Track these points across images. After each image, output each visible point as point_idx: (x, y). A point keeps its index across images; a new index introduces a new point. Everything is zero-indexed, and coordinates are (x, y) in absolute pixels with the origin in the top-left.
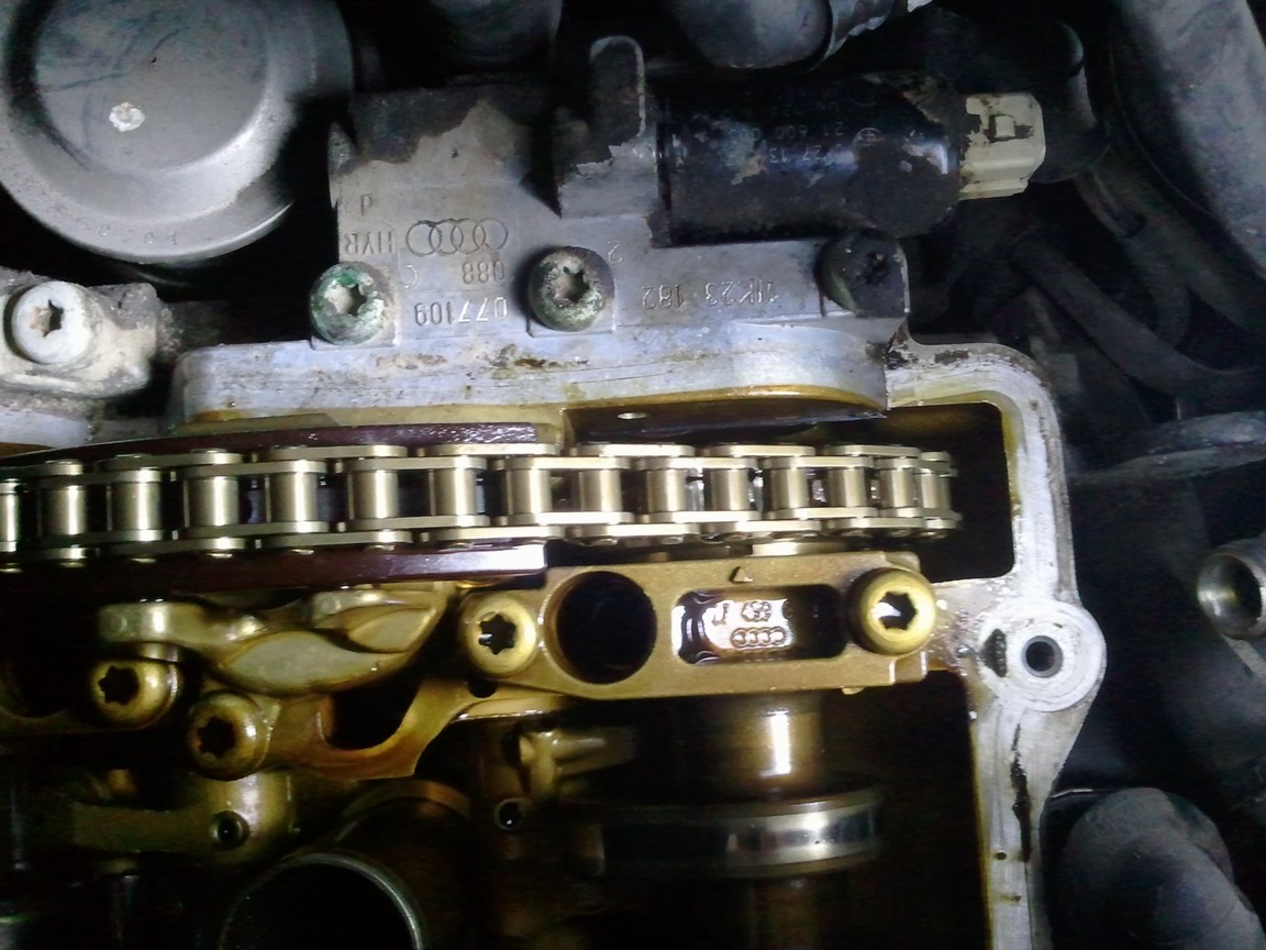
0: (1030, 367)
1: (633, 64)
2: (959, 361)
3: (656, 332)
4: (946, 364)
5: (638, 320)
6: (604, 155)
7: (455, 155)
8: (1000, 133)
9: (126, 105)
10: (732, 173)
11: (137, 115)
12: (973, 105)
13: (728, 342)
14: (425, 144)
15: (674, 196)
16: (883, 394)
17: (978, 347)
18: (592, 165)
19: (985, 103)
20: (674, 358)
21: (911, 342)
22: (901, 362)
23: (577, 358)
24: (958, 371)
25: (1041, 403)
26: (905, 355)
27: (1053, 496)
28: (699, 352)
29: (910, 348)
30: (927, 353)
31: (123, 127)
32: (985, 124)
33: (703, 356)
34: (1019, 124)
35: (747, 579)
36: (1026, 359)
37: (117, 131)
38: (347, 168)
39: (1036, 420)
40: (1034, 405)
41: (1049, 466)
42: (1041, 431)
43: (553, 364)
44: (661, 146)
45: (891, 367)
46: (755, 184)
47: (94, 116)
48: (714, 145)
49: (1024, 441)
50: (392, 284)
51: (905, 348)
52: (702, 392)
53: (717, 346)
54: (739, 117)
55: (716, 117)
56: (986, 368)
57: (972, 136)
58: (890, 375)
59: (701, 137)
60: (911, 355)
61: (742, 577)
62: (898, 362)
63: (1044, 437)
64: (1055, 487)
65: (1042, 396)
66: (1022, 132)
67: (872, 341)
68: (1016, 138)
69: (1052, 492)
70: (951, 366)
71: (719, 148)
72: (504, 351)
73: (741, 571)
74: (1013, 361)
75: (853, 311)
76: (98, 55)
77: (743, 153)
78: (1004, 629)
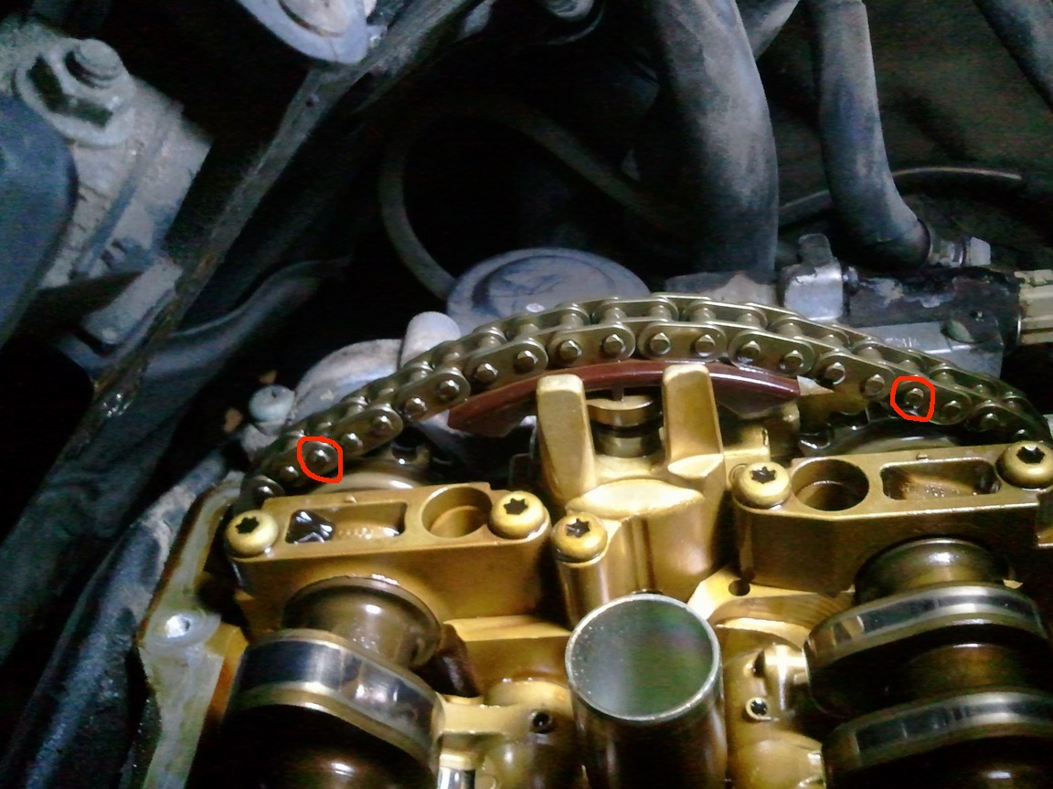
6: (812, 272)
9: (535, 304)
10: (883, 298)
12: (1019, 274)
18: (806, 277)
19: (1025, 273)
32: (1028, 281)
35: (926, 456)
57: (1022, 285)
61: (923, 455)
68: (1049, 284)
71: (875, 287)
75: (969, 343)
76: (522, 287)
77: (889, 290)
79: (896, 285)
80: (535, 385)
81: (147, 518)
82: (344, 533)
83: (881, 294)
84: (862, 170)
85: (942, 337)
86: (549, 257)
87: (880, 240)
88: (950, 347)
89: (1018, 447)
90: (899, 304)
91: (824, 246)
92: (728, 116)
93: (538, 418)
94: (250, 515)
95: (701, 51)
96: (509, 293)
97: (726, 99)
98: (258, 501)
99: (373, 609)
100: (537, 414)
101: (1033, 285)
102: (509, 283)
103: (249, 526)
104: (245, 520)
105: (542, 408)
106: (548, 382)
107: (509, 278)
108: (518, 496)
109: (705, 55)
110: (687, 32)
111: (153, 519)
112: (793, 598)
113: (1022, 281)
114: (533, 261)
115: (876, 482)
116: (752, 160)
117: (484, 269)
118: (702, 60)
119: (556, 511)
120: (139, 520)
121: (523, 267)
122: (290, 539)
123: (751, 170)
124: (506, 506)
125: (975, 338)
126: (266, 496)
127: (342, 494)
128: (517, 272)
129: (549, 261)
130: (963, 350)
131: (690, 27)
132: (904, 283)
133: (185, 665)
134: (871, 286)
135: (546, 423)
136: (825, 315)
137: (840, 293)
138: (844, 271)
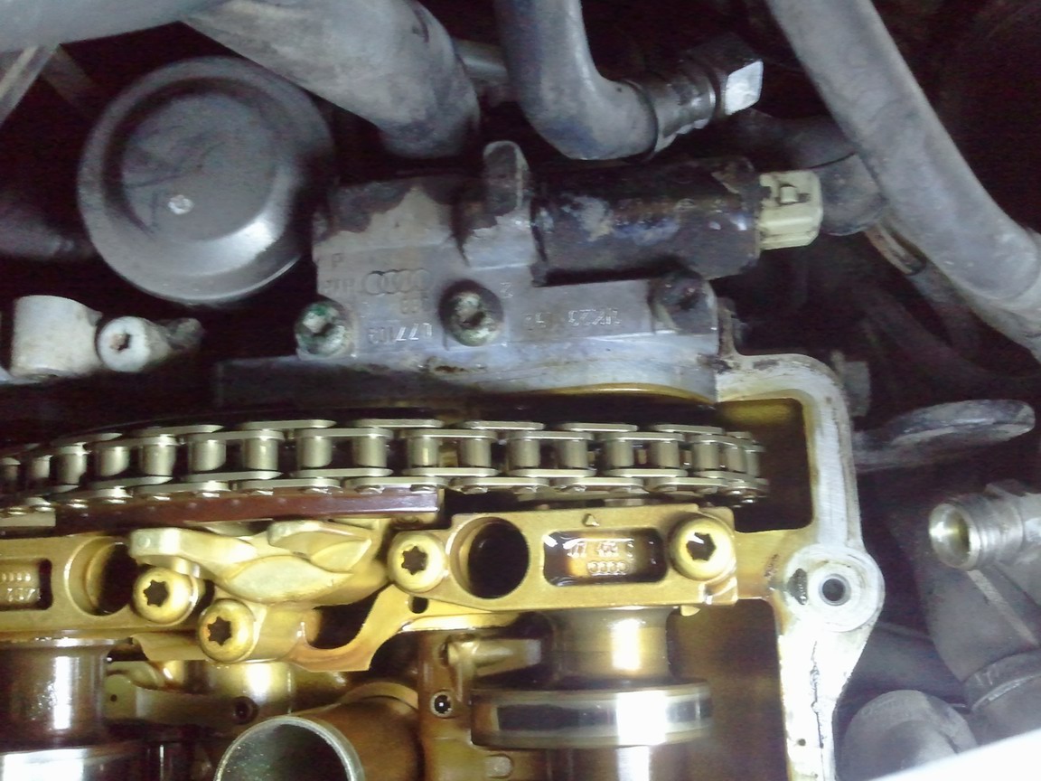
0: (826, 371)
1: (513, 159)
2: (771, 368)
3: (535, 347)
4: (761, 369)
5: (520, 339)
6: (492, 223)
7: (397, 226)
8: (785, 200)
9: (180, 196)
10: (588, 233)
11: (188, 203)
12: (766, 180)
13: (585, 353)
14: (376, 218)
15: (548, 251)
16: (713, 391)
17: (787, 357)
18: (486, 229)
19: (775, 178)
20: (547, 364)
21: (735, 354)
22: (726, 368)
23: (479, 366)
24: (770, 375)
25: (834, 399)
26: (730, 363)
27: (843, 468)
28: (565, 360)
29: (735, 358)
30: (747, 361)
31: (178, 211)
32: (774, 193)
33: (568, 363)
34: (801, 192)
35: (594, 524)
36: (823, 366)
37: (173, 214)
38: (325, 237)
39: (830, 410)
40: (829, 400)
41: (840, 445)
42: (834, 419)
43: (462, 370)
44: (533, 217)
45: (720, 372)
46: (606, 241)
47: (157, 204)
48: (575, 214)
49: (820, 426)
50: (352, 315)
51: (731, 358)
52: (566, 388)
53: (578, 356)
54: (594, 195)
55: (577, 194)
56: (792, 373)
57: (766, 202)
58: (719, 378)
59: (567, 209)
60: (735, 364)
61: (591, 521)
62: (725, 368)
63: (836, 423)
64: (845, 461)
65: (835, 392)
66: (803, 198)
67: (704, 353)
68: (800, 202)
69: (842, 465)
70: (765, 371)
71: (580, 216)
72: (428, 361)
73: (590, 517)
74: (812, 367)
75: (671, 328)
76: (162, 163)
77: (597, 221)
78: (805, 568)
79: (606, 213)
85: (648, 312)
88: (653, 330)
90: (608, 242)
96: (149, 175)
101: (779, 203)
102: (148, 156)
107: (146, 145)
113: (767, 193)
115: (537, 558)
121: (163, 119)
124: (146, 592)
128: (155, 131)
130: (669, 334)
132: (616, 210)
136: (514, 262)
137: (530, 245)
138: (533, 215)
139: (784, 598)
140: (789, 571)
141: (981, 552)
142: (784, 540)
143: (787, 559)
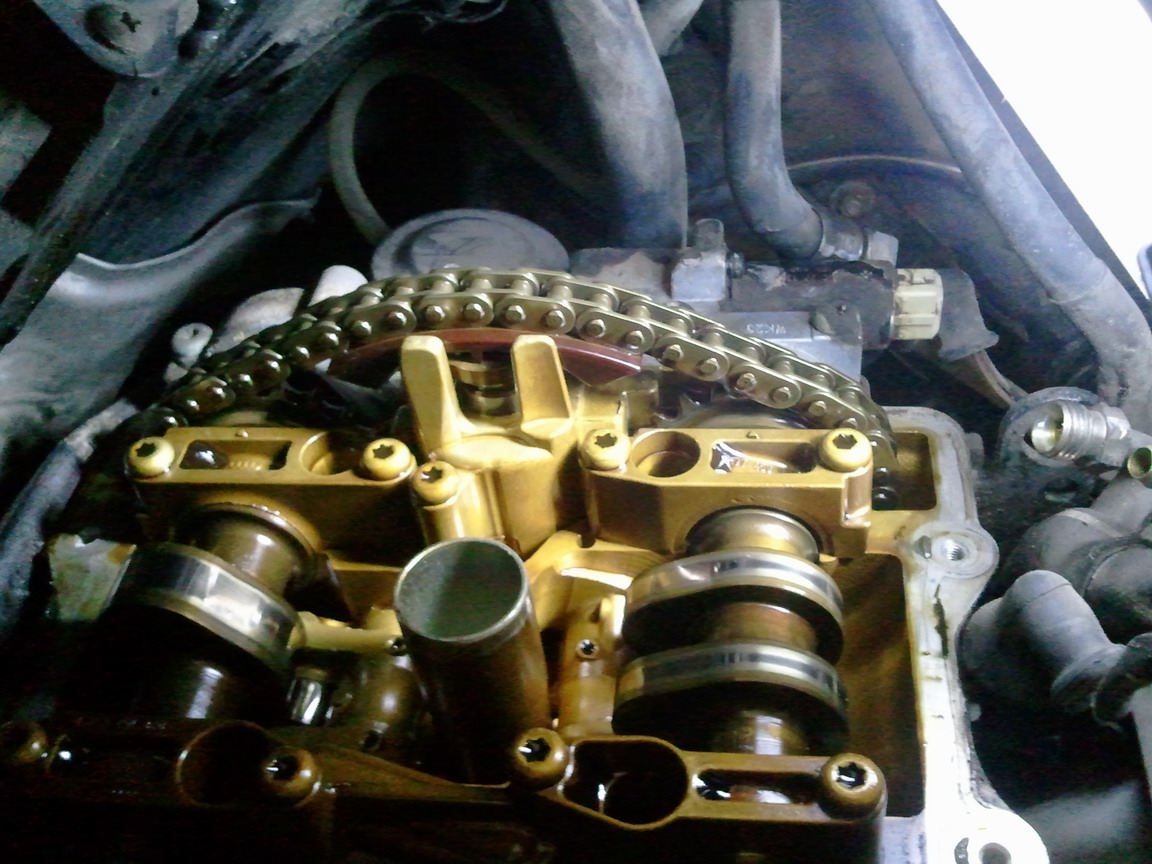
0: (947, 418)
2: (901, 414)
8: (915, 282)
10: (765, 285)
12: (902, 272)
14: (606, 269)
19: (908, 271)
24: (901, 418)
27: (961, 476)
32: (908, 278)
34: (927, 279)
35: (756, 435)
39: (950, 441)
40: (949, 434)
42: (953, 446)
44: (728, 260)
49: (942, 449)
56: (919, 418)
57: (901, 283)
61: (754, 434)
63: (956, 449)
64: (963, 471)
68: (926, 284)
69: (960, 474)
70: (896, 416)
73: (754, 432)
74: (936, 415)
75: (829, 335)
76: (444, 247)
77: (773, 277)
78: (929, 535)
79: (781, 274)
80: (401, 342)
81: (73, 439)
82: (236, 465)
83: (765, 281)
84: (753, 162)
85: (808, 328)
86: (481, 219)
87: (770, 230)
88: (812, 336)
89: (836, 433)
90: (780, 291)
91: (717, 232)
92: (623, 102)
93: (402, 374)
94: (149, 441)
95: (593, 41)
96: (433, 251)
97: (619, 85)
98: (161, 430)
99: (264, 540)
100: (400, 370)
101: (911, 283)
102: (434, 242)
103: (148, 450)
104: (145, 446)
105: (406, 363)
106: (410, 341)
107: (434, 237)
108: (386, 442)
109: (598, 44)
110: (578, 21)
111: (78, 439)
112: (631, 554)
113: (902, 278)
114: (464, 222)
115: (706, 456)
116: (650, 143)
117: (414, 225)
118: (595, 50)
119: (421, 458)
120: (66, 439)
121: (450, 226)
122: (183, 466)
123: (651, 154)
124: (374, 451)
125: (836, 330)
126: (171, 425)
127: (234, 429)
128: (442, 231)
129: (476, 222)
130: (825, 341)
131: (583, 19)
132: (789, 273)
133: (87, 571)
134: (756, 273)
135: (409, 379)
136: (708, 297)
137: (723, 278)
138: (729, 257)
139: (912, 556)
140: (916, 536)
141: (1071, 435)
142: (912, 517)
143: (913, 529)
